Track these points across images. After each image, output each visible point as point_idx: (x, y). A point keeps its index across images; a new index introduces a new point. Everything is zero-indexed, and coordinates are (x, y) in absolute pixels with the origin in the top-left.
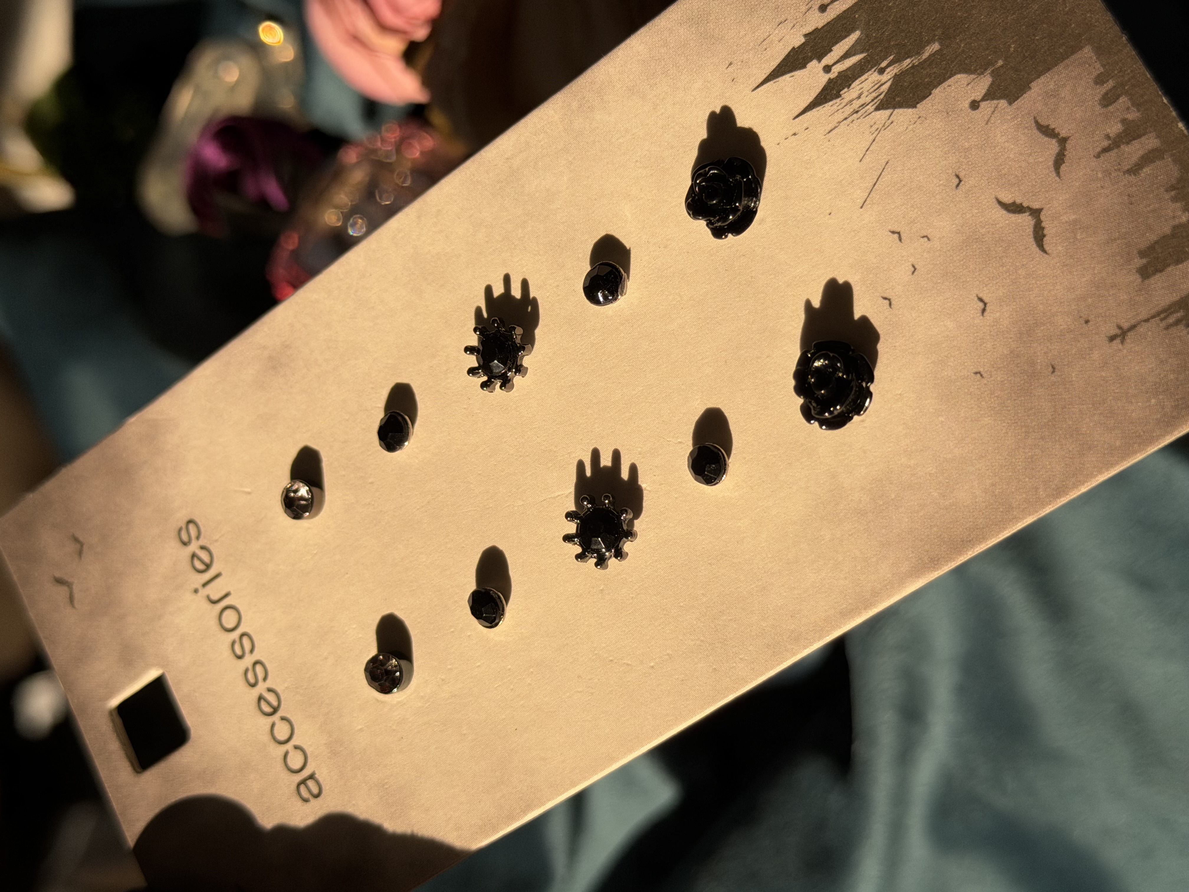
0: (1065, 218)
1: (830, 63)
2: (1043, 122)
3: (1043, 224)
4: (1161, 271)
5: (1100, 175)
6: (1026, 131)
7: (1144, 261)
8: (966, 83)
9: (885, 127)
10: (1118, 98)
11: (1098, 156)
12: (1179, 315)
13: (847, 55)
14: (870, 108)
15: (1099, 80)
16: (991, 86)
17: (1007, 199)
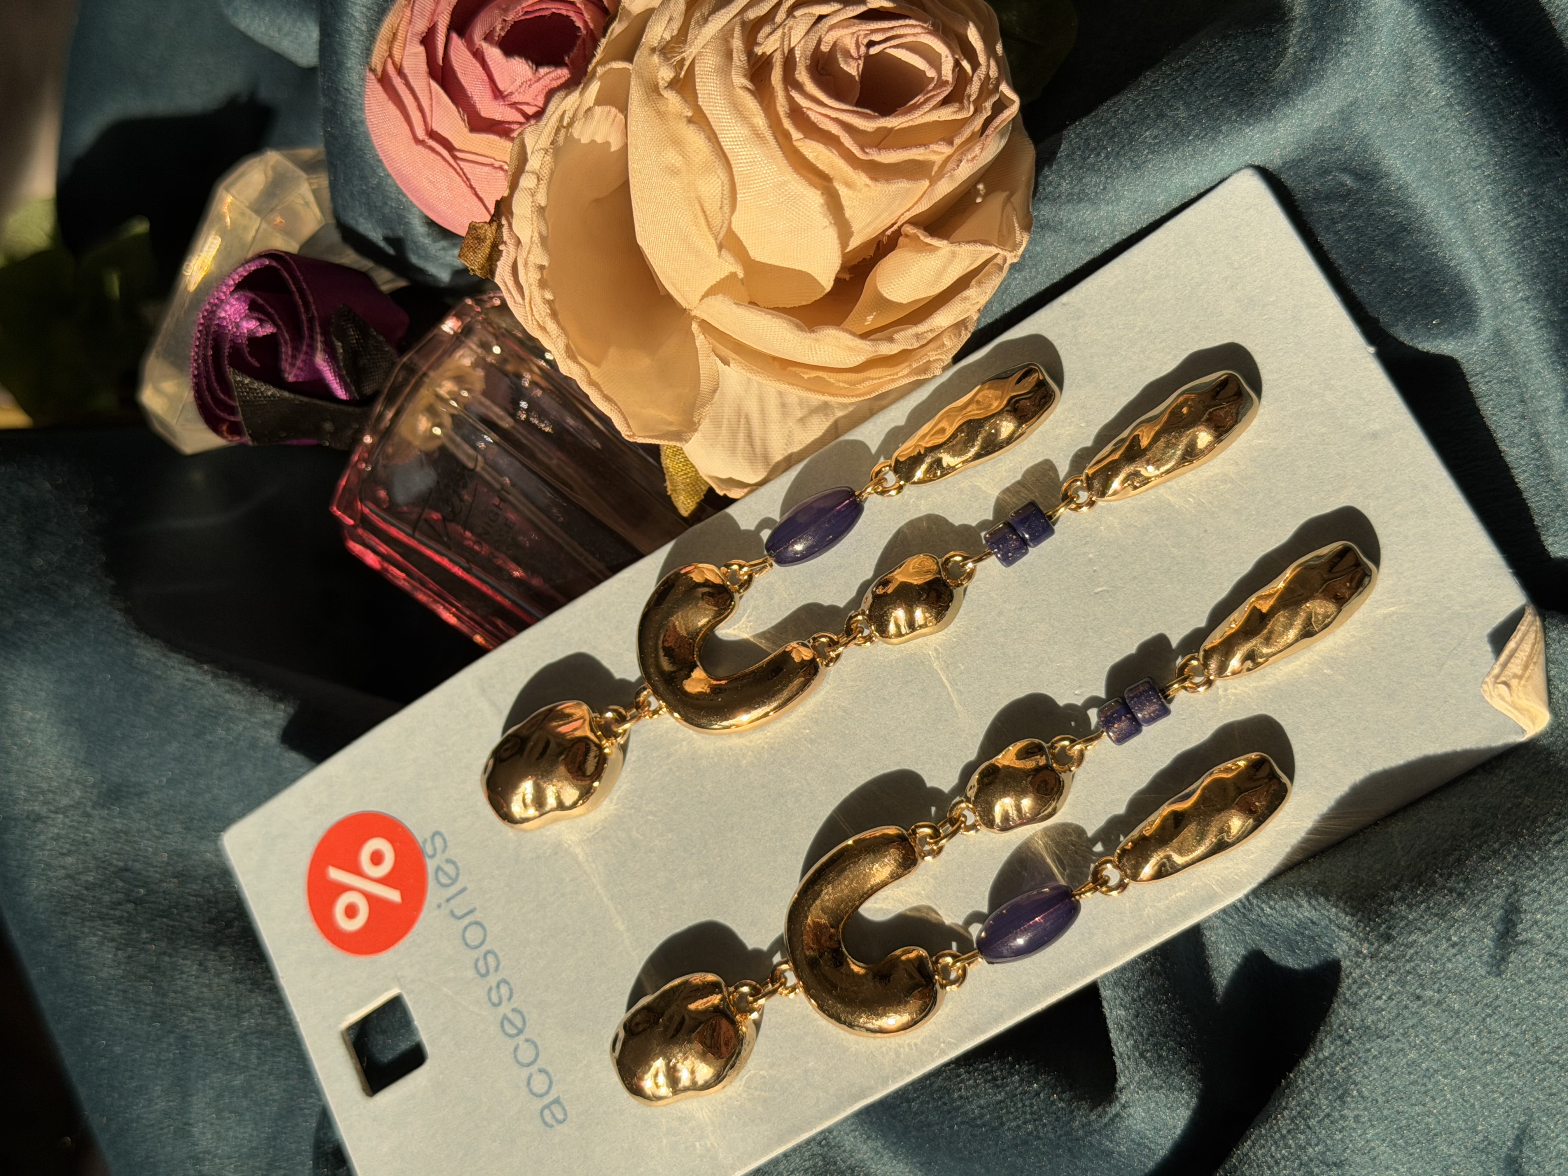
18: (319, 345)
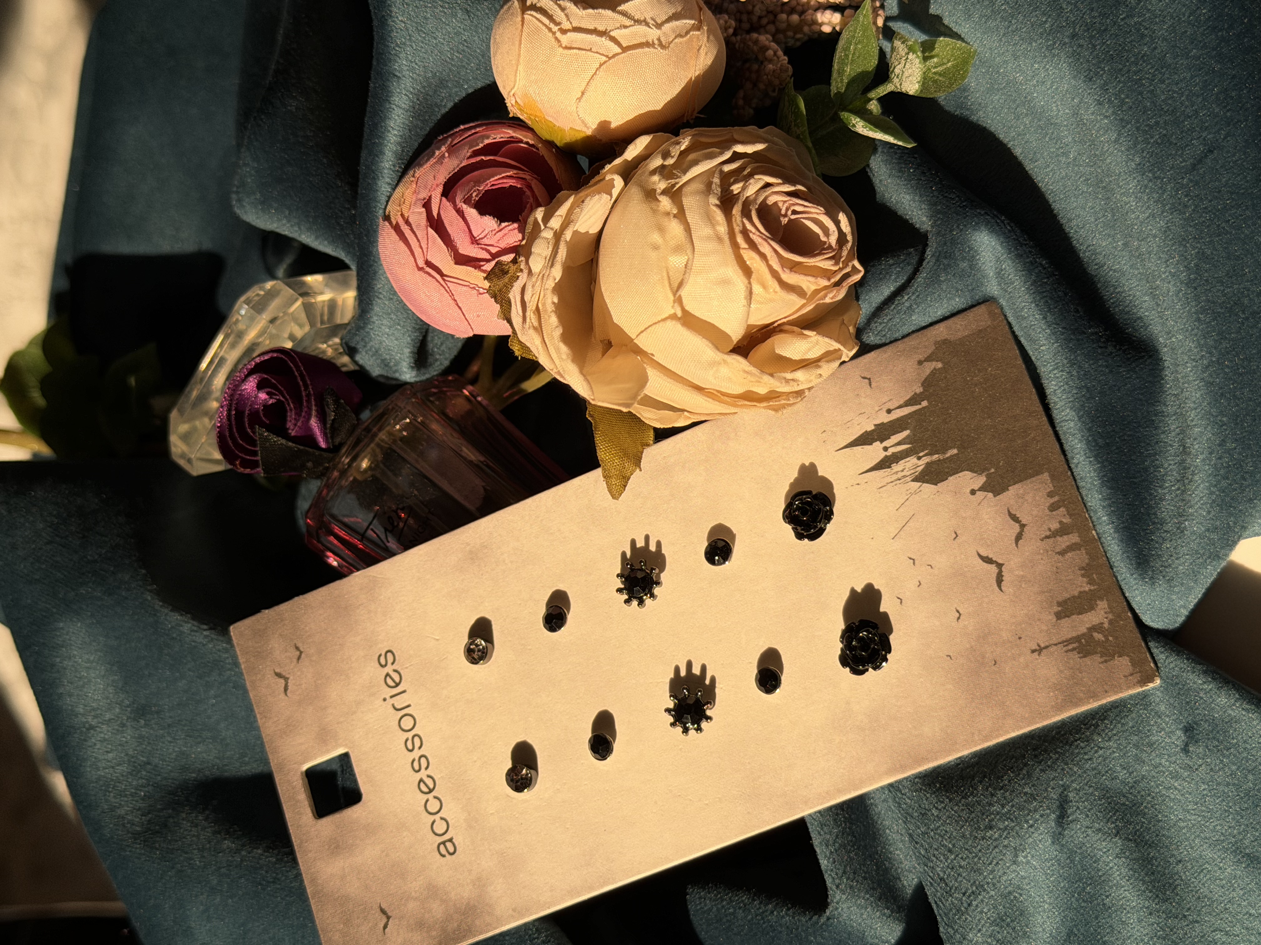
0: (1016, 573)
1: (888, 445)
2: (1013, 512)
3: (1003, 574)
4: (1068, 617)
5: (1042, 551)
6: (1002, 515)
7: (1060, 609)
8: (970, 478)
9: (916, 493)
10: (1059, 508)
11: (1042, 540)
12: (1075, 645)
13: (899, 444)
14: (909, 479)
15: (1050, 495)
16: (985, 483)
17: (984, 554)
18: (314, 413)
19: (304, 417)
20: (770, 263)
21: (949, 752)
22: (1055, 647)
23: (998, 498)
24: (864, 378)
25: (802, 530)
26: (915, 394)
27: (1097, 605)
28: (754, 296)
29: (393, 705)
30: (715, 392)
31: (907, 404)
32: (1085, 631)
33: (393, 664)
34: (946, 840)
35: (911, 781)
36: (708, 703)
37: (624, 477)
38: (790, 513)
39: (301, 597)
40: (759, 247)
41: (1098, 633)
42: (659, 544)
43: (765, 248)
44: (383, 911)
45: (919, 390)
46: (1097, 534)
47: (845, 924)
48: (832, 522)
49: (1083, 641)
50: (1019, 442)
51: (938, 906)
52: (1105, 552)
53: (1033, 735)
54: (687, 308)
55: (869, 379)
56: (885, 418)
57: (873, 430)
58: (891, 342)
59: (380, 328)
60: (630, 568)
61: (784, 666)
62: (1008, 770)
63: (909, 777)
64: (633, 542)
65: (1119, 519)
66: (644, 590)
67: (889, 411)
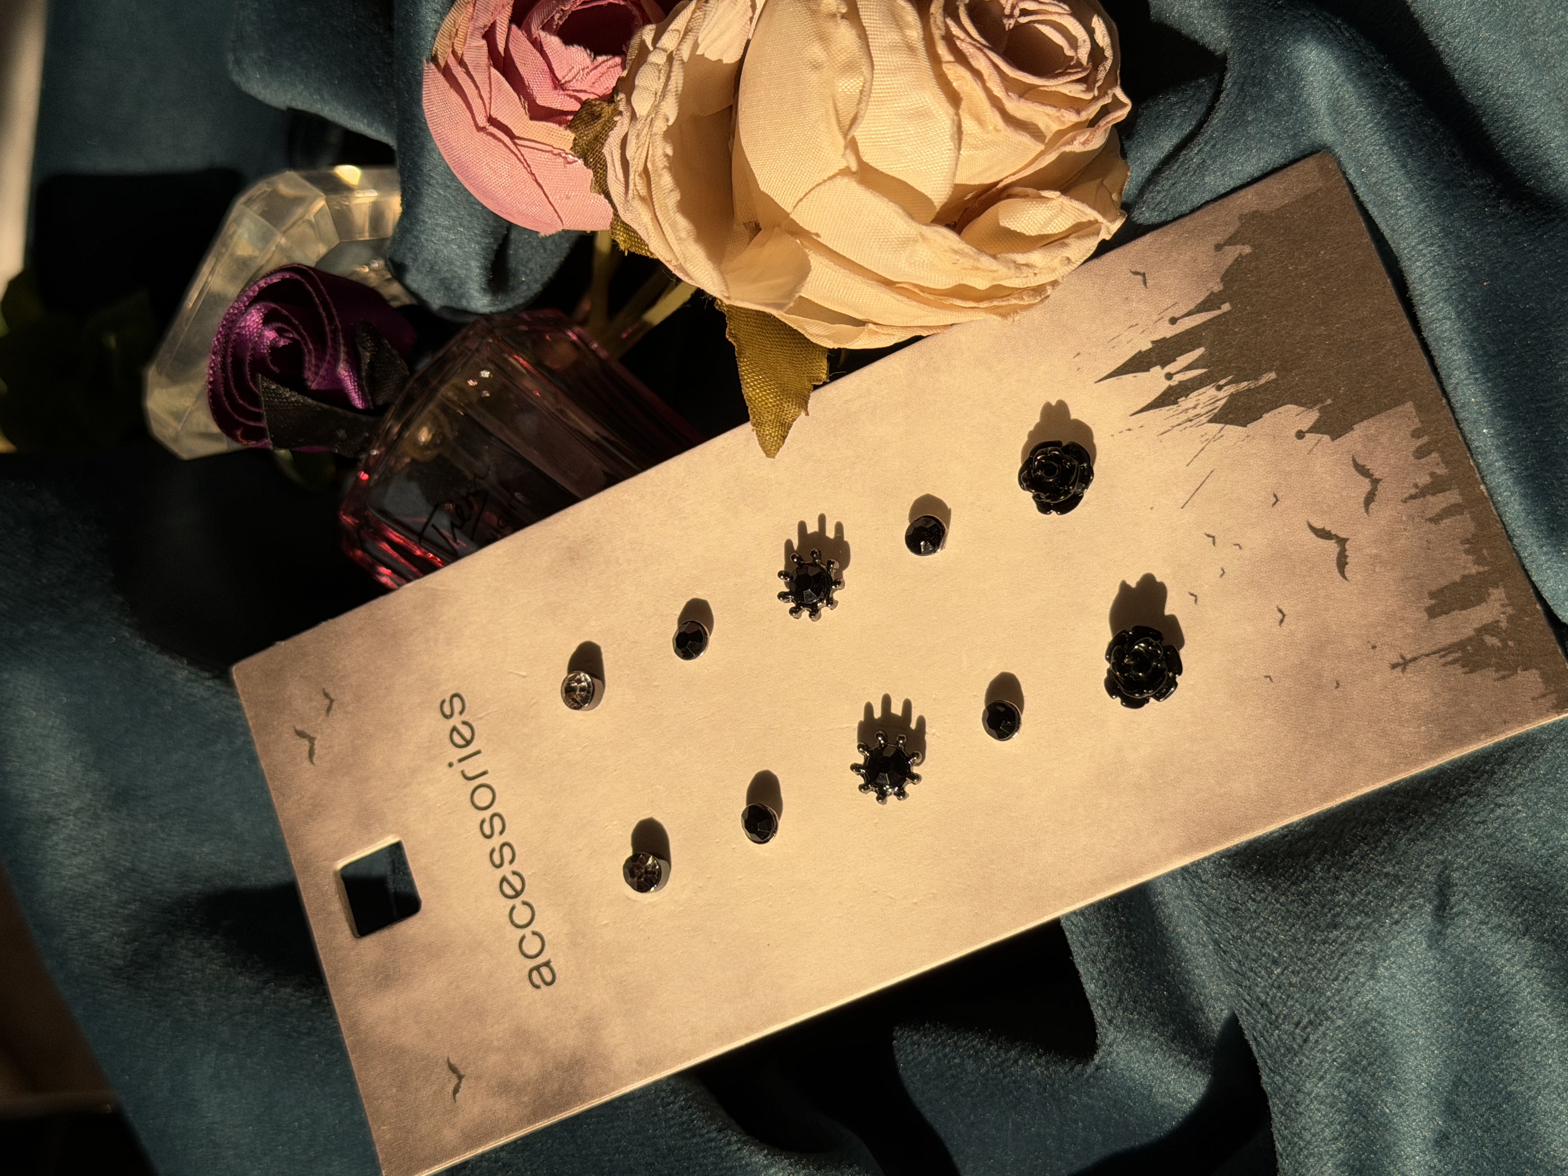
0: (1367, 551)
1: (1173, 371)
2: (1360, 461)
3: (1347, 553)
4: (1446, 613)
5: (1404, 519)
6: (1344, 467)
7: (1433, 602)
8: (1295, 413)
9: (1215, 439)
10: (1430, 453)
11: (1405, 501)
12: (1458, 655)
13: (1188, 368)
14: (1204, 419)
15: (1416, 434)
16: (1318, 421)
17: (1318, 525)
18: (342, 356)
19: (329, 362)
20: (988, 85)
21: (1271, 818)
22: (1427, 659)
23: (1337, 442)
24: (1136, 273)
25: (1047, 498)
26: (1212, 293)
27: (1489, 595)
28: (965, 138)
29: (463, 773)
30: (910, 288)
31: (1202, 308)
32: (1472, 633)
33: (461, 713)
34: (1268, 946)
35: (1214, 862)
36: (913, 755)
37: (782, 425)
38: (1029, 473)
39: (331, 621)
40: (971, 60)
41: (1493, 636)
42: (839, 528)
43: (980, 62)
44: (453, 1069)
45: (1217, 288)
46: (1487, 489)
47: (1123, 1076)
48: (1091, 486)
49: (1469, 648)
50: (1369, 358)
51: (1258, 1044)
52: (1500, 516)
53: (1397, 789)
54: (865, 159)
55: (1144, 275)
56: (1167, 331)
57: (1150, 351)
58: (1175, 219)
59: (435, 230)
60: (798, 563)
61: (1025, 699)
62: (1360, 841)
63: (1212, 856)
64: (802, 526)
65: (1520, 464)
66: (818, 595)
67: (1173, 321)
